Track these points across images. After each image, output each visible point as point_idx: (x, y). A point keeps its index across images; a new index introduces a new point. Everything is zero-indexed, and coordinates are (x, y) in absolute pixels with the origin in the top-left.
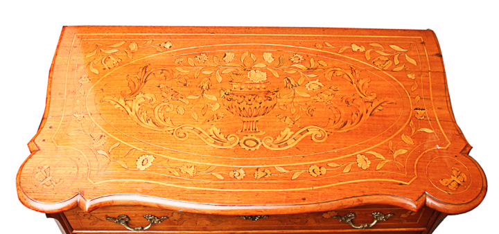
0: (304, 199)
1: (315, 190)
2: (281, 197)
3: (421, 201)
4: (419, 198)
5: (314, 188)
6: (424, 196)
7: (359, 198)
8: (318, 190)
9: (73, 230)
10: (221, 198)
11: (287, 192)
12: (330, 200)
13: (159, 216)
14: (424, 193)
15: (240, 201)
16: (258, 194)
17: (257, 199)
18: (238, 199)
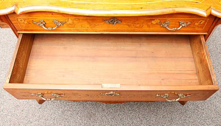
0: (142, 8)
1: (148, 4)
2: (128, 7)
3: (209, 11)
4: (208, 9)
5: (147, 3)
6: (210, 9)
7: (173, 8)
8: (150, 4)
9: (17, 31)
10: (94, 7)
11: (132, 4)
12: (157, 9)
13: (61, 21)
14: (210, 7)
15: (105, 8)
16: (115, 5)
17: (114, 7)
18: (104, 7)
